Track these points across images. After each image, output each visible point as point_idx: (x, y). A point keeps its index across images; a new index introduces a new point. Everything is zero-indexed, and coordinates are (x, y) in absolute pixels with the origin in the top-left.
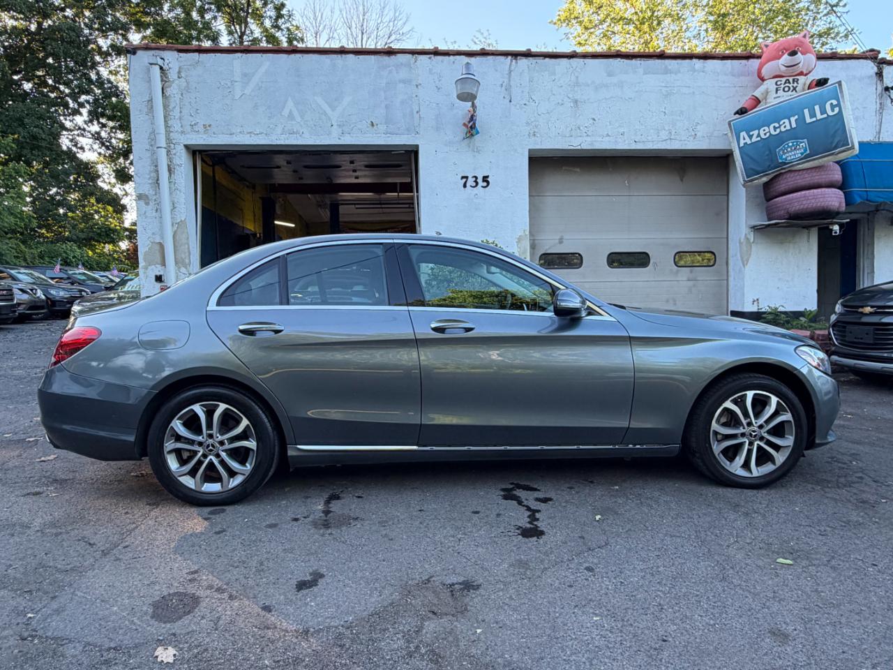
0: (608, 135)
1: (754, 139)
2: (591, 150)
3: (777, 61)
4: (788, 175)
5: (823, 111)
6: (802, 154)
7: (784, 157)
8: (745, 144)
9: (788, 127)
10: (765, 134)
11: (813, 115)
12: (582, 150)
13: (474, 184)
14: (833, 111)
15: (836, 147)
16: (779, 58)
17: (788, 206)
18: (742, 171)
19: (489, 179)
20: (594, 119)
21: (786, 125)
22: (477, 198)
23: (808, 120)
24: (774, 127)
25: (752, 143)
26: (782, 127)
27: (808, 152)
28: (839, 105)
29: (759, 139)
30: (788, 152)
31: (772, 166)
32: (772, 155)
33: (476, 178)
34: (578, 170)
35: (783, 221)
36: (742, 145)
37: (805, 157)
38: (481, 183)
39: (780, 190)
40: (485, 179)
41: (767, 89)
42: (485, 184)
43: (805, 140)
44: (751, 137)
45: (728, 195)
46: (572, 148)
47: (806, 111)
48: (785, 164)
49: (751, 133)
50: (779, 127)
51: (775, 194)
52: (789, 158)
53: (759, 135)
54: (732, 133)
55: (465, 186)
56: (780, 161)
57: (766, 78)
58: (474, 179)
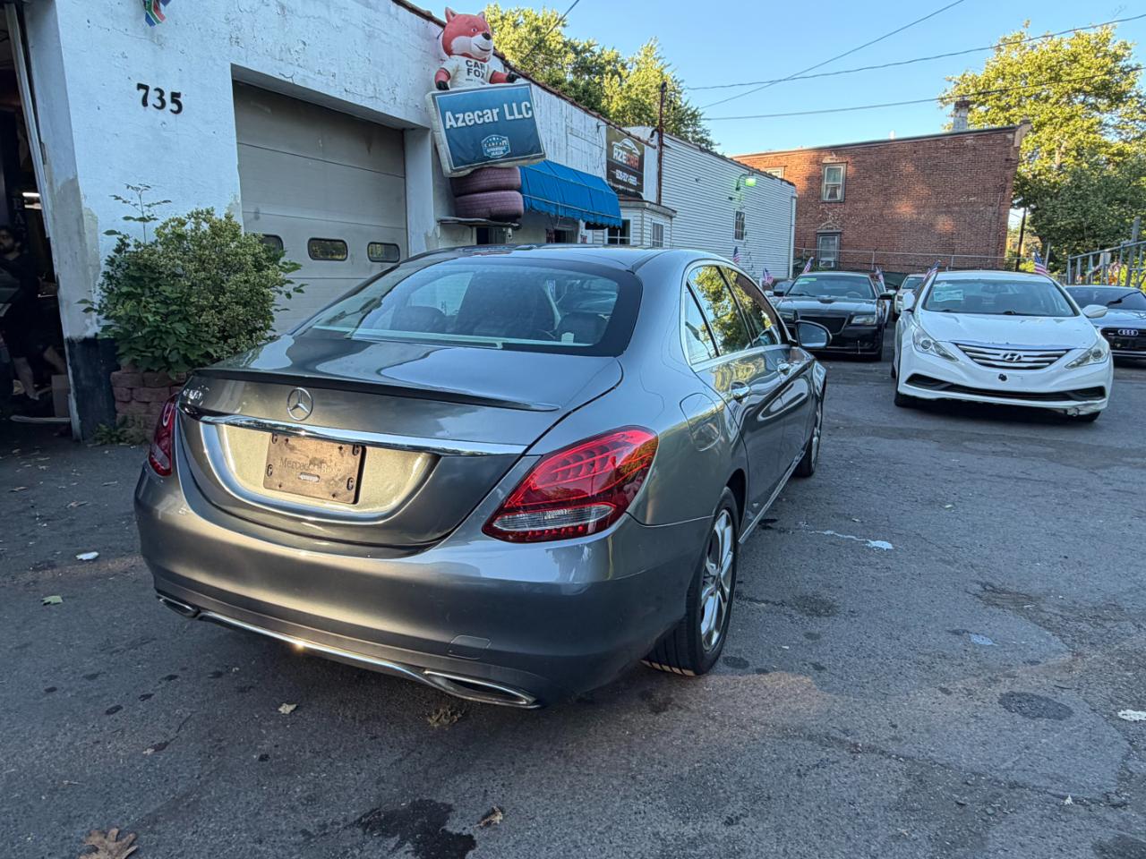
0: (319, 73)
1: (460, 124)
2: (304, 88)
3: (469, 38)
4: (490, 172)
5: (520, 112)
6: (504, 151)
7: (488, 151)
8: (451, 126)
9: (491, 120)
10: (470, 121)
11: (512, 113)
12: (294, 84)
13: (159, 103)
14: (528, 113)
15: (531, 152)
16: (472, 35)
17: (490, 205)
18: (448, 158)
19: (180, 100)
20: (304, 44)
21: (491, 116)
22: (164, 130)
23: (508, 117)
24: (478, 115)
25: (458, 128)
26: (486, 117)
27: (509, 151)
28: (531, 109)
29: (464, 124)
30: (492, 147)
31: (477, 158)
32: (478, 148)
33: (162, 92)
34: (269, 111)
35: (484, 220)
36: (448, 127)
37: (508, 156)
38: (170, 106)
39: (481, 185)
40: (175, 97)
41: (458, 66)
42: (175, 107)
43: (507, 138)
44: (457, 120)
45: (405, 178)
46: (282, 78)
47: (505, 106)
48: (490, 159)
49: (457, 116)
50: (483, 116)
51: (475, 189)
52: (493, 154)
53: (464, 121)
54: (436, 110)
55: (145, 103)
56: (485, 155)
57: (454, 52)
58: (158, 94)
